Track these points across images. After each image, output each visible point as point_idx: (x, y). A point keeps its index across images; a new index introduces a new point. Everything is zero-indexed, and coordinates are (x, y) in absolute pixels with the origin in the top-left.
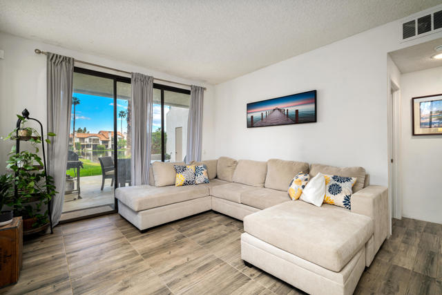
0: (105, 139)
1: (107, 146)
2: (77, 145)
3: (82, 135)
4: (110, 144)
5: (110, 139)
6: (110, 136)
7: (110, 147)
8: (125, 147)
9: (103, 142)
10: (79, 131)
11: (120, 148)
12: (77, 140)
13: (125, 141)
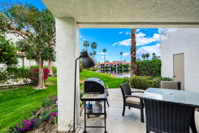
0: (115, 64)
1: (116, 67)
2: (106, 67)
3: (107, 63)
4: (117, 66)
5: (117, 64)
6: (117, 63)
7: (117, 67)
8: (123, 68)
9: (115, 66)
10: (106, 62)
11: (121, 68)
12: (106, 65)
13: (123, 65)
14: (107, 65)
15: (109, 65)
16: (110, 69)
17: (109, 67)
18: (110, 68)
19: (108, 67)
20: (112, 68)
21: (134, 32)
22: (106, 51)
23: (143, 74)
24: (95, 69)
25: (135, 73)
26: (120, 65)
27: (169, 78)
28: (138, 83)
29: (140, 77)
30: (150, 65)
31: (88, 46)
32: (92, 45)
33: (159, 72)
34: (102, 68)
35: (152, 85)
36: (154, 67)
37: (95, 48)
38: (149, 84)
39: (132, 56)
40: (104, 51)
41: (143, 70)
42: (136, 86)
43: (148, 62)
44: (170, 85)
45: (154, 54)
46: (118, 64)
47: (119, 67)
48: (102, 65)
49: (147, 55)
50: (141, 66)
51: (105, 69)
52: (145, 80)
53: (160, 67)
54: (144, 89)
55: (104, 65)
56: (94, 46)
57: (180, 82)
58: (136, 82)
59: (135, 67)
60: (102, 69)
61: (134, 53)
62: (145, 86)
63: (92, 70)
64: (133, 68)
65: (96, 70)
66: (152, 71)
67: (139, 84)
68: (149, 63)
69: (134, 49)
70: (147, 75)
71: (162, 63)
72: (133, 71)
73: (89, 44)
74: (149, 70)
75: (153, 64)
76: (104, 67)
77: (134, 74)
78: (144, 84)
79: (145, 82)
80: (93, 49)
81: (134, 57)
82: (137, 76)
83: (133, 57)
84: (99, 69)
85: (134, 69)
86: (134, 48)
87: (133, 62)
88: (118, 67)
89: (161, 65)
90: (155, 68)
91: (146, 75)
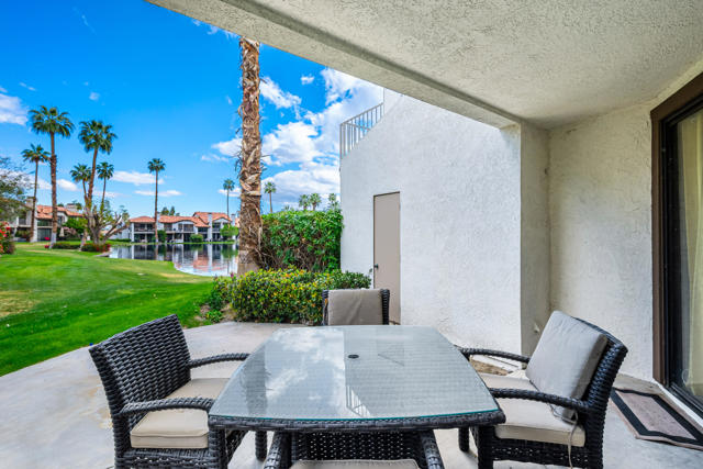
0: (203, 225)
1: (206, 236)
2: (161, 234)
3: (168, 219)
4: (210, 232)
5: (211, 225)
6: (210, 220)
7: (210, 237)
8: (234, 237)
9: (200, 229)
10: (165, 212)
11: (225, 238)
12: (160, 227)
13: (233, 229)
14: (168, 225)
15: (175, 226)
16: (180, 243)
17: (177, 236)
18: (182, 241)
19: (170, 235)
20: (187, 237)
21: (252, 96)
22: (162, 168)
23: (285, 261)
24: (101, 243)
25: (257, 258)
26: (222, 227)
27: (361, 275)
28: (261, 301)
29: (271, 276)
30: (309, 228)
31: (65, 131)
32: (84, 132)
33: (336, 252)
34: (142, 236)
35: (309, 302)
36: (319, 235)
37: (106, 147)
38: (300, 299)
39: (244, 191)
40: (156, 167)
41: (284, 245)
42: (255, 313)
43: (302, 219)
44: (359, 303)
45: (332, 197)
46: (216, 226)
47: (218, 235)
48: (139, 225)
49: (315, 200)
50: (279, 233)
51: (158, 243)
52: (287, 284)
53: (338, 238)
54: (282, 322)
55: (151, 226)
56: (96, 137)
57: (388, 291)
58: (253, 295)
59: (255, 237)
60: (144, 243)
61: (251, 178)
62: (287, 310)
63: (86, 249)
64: (248, 238)
65: (107, 248)
66: (313, 251)
67: (266, 306)
68: (304, 222)
69: (252, 163)
70: (298, 264)
71: (344, 222)
72: (245, 253)
73: (71, 126)
74: (305, 245)
75: (318, 225)
76: (150, 236)
77: (253, 264)
78: (282, 303)
79: (286, 295)
80: (92, 153)
81: (254, 196)
82: (261, 272)
83: (248, 195)
84: (129, 241)
85: (250, 243)
86: (251, 159)
87: (249, 216)
88: (214, 235)
89: (340, 229)
90: (322, 239)
91: (291, 266)
